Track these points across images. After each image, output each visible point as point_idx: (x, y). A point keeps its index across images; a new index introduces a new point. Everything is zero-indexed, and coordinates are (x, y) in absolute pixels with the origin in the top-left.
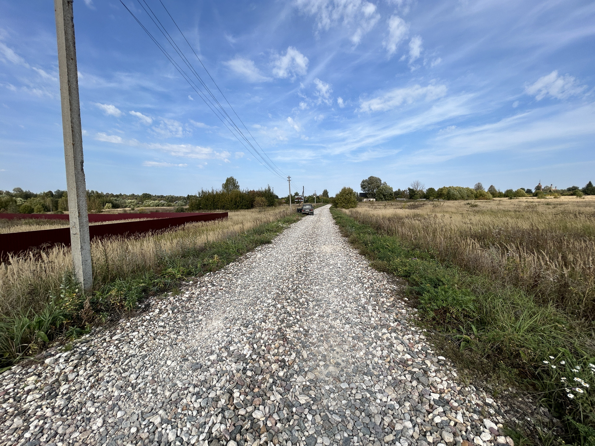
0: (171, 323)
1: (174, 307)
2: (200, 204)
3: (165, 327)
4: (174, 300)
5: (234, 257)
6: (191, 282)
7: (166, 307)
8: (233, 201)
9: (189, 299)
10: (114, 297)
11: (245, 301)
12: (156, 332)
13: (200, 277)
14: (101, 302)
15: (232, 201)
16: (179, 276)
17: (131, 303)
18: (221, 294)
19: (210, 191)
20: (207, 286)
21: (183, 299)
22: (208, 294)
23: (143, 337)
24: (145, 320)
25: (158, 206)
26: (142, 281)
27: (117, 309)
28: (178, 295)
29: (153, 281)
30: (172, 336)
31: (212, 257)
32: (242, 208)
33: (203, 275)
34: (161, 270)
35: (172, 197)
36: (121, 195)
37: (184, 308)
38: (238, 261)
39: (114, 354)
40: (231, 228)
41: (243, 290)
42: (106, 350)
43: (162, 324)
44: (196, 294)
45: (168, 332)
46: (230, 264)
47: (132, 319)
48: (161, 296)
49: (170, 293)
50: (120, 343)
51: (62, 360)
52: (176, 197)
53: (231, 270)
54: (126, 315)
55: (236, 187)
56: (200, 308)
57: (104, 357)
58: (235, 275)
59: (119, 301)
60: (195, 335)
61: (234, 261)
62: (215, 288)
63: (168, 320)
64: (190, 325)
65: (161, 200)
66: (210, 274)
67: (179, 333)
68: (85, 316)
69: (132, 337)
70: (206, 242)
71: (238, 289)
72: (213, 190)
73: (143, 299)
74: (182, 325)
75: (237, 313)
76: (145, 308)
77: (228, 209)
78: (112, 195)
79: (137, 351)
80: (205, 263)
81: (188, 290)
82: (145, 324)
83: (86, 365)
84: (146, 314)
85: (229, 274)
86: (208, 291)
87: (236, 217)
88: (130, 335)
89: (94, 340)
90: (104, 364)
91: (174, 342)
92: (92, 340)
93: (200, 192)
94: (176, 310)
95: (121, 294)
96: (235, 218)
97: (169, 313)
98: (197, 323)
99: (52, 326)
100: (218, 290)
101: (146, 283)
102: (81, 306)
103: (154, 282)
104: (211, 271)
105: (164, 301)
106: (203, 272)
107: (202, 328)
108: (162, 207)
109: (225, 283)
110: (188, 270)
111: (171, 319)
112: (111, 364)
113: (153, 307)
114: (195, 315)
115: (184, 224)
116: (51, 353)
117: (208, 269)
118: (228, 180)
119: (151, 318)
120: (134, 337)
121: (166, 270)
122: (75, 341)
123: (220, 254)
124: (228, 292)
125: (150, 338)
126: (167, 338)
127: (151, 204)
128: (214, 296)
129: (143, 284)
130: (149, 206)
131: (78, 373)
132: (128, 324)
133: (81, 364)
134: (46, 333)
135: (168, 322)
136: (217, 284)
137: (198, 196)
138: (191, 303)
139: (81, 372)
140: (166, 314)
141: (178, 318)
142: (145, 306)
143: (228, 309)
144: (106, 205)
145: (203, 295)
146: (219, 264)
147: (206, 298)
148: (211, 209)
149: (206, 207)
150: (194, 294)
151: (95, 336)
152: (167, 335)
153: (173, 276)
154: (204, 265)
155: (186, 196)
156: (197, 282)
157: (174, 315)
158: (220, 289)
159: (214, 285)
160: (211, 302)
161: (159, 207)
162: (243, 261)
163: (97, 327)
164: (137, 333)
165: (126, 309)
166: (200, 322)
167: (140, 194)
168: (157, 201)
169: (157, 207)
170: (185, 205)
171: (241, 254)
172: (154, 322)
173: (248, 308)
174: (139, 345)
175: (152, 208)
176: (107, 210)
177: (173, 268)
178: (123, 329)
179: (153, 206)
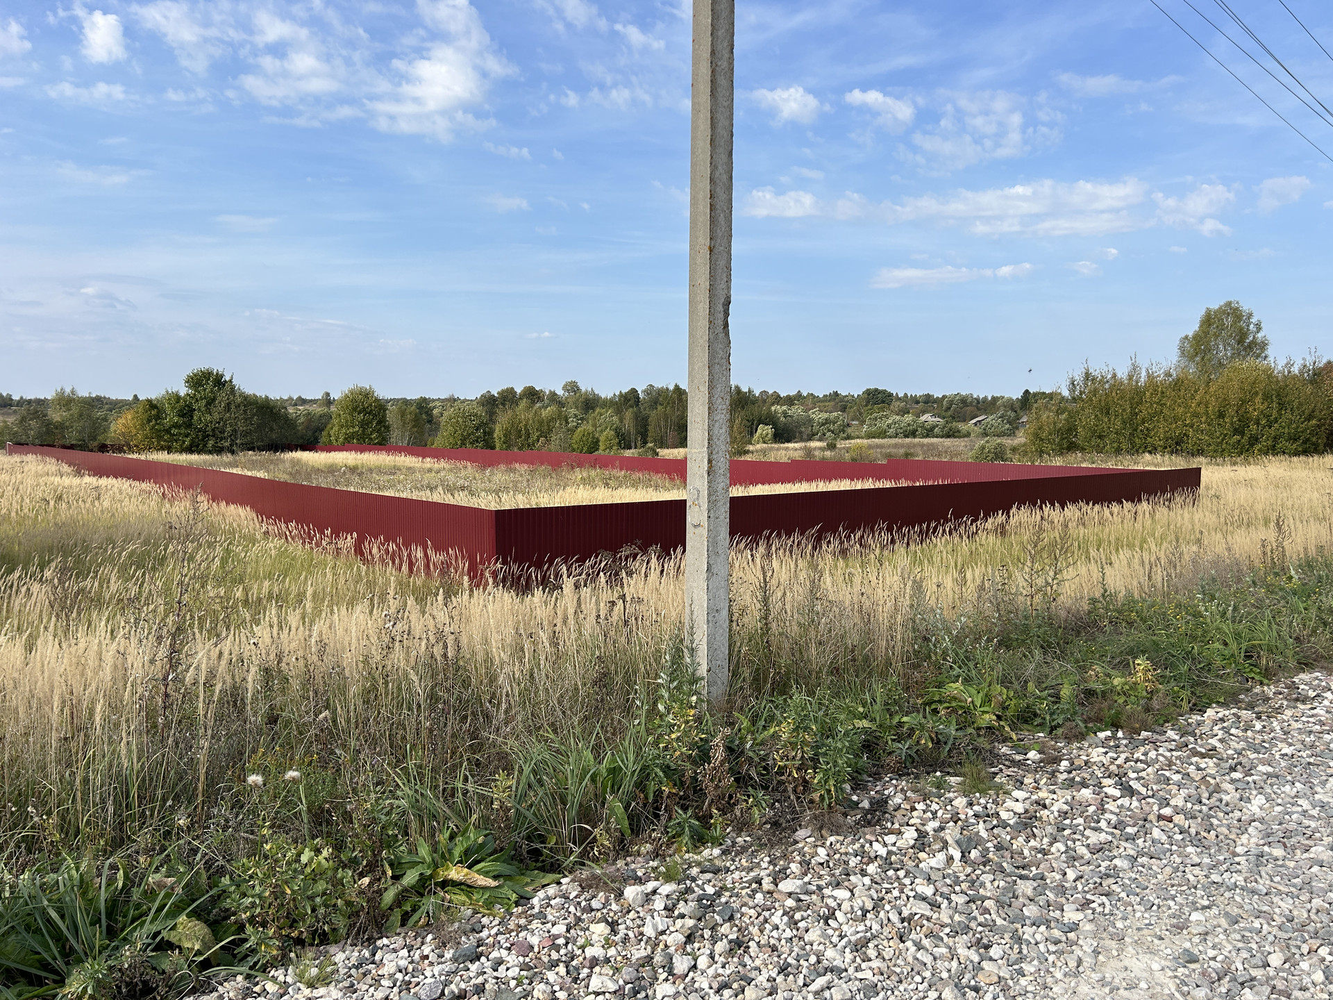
0: (960, 900)
1: (970, 839)
2: (1071, 429)
3: (935, 906)
4: (971, 813)
5: (1228, 684)
6: (1033, 755)
7: (942, 829)
8: (1231, 418)
9: (1027, 822)
10: (784, 746)
11: (1286, 905)
12: (906, 913)
13: (1069, 739)
14: (751, 754)
15: (1221, 415)
16: (988, 718)
17: (832, 782)
18: (1164, 838)
19: (1122, 374)
20: (1099, 785)
21: (1004, 815)
22: (1103, 824)
23: (864, 915)
24: (872, 855)
25: (913, 434)
26: (861, 709)
27: (790, 789)
28: (983, 792)
29: (896, 720)
30: (962, 951)
31: (1125, 666)
32: (1273, 450)
33: (1081, 737)
34: (923, 684)
35: (964, 401)
36: (799, 396)
37: (1007, 854)
38: (1251, 707)
39: (783, 942)
40: (1216, 545)
41: (1278, 852)
42: (761, 918)
43: (928, 891)
44: (1055, 808)
45: (947, 930)
46: (1210, 712)
47: (832, 839)
48: (922, 782)
49: (953, 780)
50: (798, 909)
51: (659, 904)
52: (977, 400)
53: (1214, 742)
54: (815, 817)
55: (1255, 348)
56: (1071, 875)
57: (757, 939)
58: (1233, 769)
59: (798, 763)
60: (1049, 980)
61: (1231, 699)
62: (1135, 804)
63: (948, 881)
64: (1027, 932)
65: (924, 412)
66: (1114, 737)
67: (987, 947)
68: (711, 786)
69: (833, 904)
70: (1098, 595)
71: (1250, 840)
72: (1135, 367)
73: (865, 777)
74: (999, 922)
75: (1245, 954)
76: (872, 811)
77: (1201, 452)
78: (777, 399)
79: (847, 960)
80: (1093, 685)
81: (1020, 784)
82: (871, 869)
83: (713, 945)
84: (873, 833)
85: (1203, 756)
86: (1104, 811)
87: (1243, 493)
88: (827, 892)
89: (732, 872)
90: (758, 962)
91: (968, 976)
92: (728, 870)
93: (1079, 377)
94: (974, 854)
95: (804, 743)
96: (1237, 497)
97: (951, 858)
98: (1057, 933)
99: (637, 791)
100: (1151, 817)
101: (873, 720)
102: (704, 755)
103: (900, 724)
104: (1116, 726)
105: (934, 807)
106: (1085, 722)
107: (1080, 962)
108: (926, 441)
109: (1184, 792)
110: (1023, 704)
111: (957, 882)
112: (776, 970)
113: (898, 814)
114: (1051, 896)
115: (1007, 510)
116: (634, 871)
117: (1109, 714)
118: (1209, 320)
119: (890, 853)
120: (839, 905)
121: (940, 685)
122: (687, 856)
123: (1162, 660)
124: (1198, 841)
125: (886, 931)
126: (944, 950)
127: (889, 426)
128: (1131, 839)
129: (865, 723)
130: (882, 434)
131: (696, 960)
132: (822, 852)
133: (702, 936)
134: (626, 808)
135: (946, 890)
136: (1143, 791)
137: (1066, 393)
138: (1032, 843)
139: (703, 962)
140: (941, 856)
141: (982, 885)
142: (871, 803)
143: (1195, 916)
144: (759, 431)
145: (1080, 821)
146: (1155, 704)
147: (1094, 838)
148: (1118, 451)
149: (1099, 441)
150: (1045, 807)
151: (734, 861)
152: (945, 938)
153: (965, 716)
154: (1090, 693)
155: (1017, 395)
156: (1057, 760)
157: (969, 870)
158: (1160, 817)
159: (1130, 792)
160: (1117, 862)
161: (917, 440)
162: (1279, 710)
163: (739, 831)
164: (848, 894)
165: (816, 796)
166: (1072, 935)
167: (857, 391)
168: (908, 418)
169: (908, 440)
170: (1011, 433)
171: (1268, 675)
172: (901, 873)
173: (1305, 949)
174: (853, 939)
175: (893, 441)
176: (758, 446)
177: (967, 681)
178: (806, 865)
179: (896, 436)
